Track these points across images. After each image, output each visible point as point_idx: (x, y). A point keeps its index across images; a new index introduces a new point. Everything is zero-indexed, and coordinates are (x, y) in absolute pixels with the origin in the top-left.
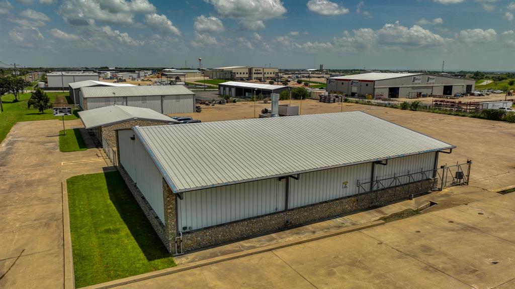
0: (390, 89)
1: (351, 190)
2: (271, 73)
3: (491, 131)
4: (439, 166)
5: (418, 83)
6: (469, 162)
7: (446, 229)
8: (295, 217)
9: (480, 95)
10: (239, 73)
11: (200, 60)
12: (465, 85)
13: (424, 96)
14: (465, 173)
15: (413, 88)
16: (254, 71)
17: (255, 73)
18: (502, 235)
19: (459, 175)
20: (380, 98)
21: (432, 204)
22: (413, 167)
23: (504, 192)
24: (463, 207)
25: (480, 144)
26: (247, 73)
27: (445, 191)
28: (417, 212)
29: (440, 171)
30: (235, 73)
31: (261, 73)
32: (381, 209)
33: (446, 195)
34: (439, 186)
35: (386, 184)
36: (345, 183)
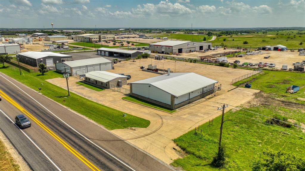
0: (179, 49)
1: (199, 94)
2: (111, 38)
3: (222, 71)
4: (215, 86)
5: (190, 46)
6: (221, 85)
7: (220, 99)
8: (191, 101)
9: (214, 50)
10: (94, 38)
11: (52, 25)
12: (208, 45)
13: (192, 52)
14: (220, 87)
15: (188, 48)
16: (102, 37)
17: (102, 38)
18: (230, 99)
19: (219, 88)
20: (175, 54)
21: (215, 95)
22: (210, 88)
23: (228, 91)
24: (221, 95)
25: (220, 77)
26: (98, 38)
27: (216, 92)
28: (212, 97)
29: (215, 88)
30: (91, 38)
31: (106, 38)
32: (205, 97)
33: (217, 93)
34: (215, 91)
35: (206, 92)
36: (198, 92)
